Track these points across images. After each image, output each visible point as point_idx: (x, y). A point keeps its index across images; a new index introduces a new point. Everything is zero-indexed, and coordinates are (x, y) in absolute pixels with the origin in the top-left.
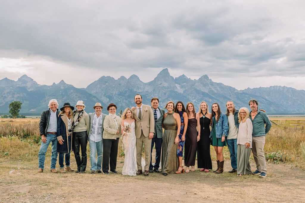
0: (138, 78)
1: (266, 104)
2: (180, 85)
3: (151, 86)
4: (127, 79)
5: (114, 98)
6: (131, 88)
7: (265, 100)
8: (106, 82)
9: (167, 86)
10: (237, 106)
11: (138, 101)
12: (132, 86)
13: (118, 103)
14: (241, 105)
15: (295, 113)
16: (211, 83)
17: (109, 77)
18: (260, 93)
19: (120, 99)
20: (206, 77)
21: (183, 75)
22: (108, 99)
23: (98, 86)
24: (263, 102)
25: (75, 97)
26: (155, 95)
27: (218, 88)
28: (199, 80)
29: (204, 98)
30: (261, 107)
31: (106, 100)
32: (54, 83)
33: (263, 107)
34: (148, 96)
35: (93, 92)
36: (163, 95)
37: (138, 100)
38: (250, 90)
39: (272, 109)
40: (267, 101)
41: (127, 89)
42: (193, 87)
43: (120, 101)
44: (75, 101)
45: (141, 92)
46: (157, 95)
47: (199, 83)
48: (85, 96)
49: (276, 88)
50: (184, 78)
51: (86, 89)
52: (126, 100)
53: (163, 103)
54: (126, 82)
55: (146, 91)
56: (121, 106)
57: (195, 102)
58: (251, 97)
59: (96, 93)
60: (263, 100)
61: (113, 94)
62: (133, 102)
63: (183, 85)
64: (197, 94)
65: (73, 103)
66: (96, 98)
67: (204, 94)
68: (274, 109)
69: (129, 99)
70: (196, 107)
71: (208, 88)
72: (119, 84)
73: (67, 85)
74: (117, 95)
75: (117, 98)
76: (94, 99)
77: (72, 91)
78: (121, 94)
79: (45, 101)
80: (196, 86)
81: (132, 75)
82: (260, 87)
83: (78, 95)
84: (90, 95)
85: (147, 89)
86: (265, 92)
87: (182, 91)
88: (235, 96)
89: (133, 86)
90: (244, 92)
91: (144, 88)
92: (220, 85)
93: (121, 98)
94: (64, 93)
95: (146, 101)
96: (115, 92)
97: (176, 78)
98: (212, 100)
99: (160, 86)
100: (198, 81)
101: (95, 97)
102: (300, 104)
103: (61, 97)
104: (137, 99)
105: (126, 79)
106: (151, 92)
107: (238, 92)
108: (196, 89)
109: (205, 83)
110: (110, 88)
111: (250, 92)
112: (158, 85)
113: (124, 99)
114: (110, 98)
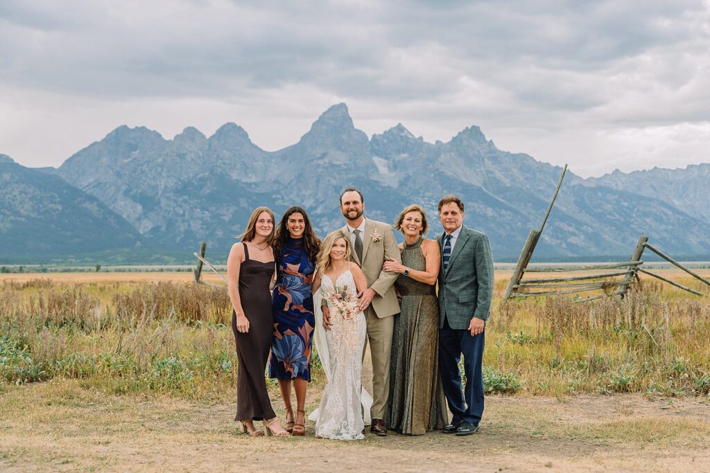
0: (245, 135)
1: (673, 225)
2: (387, 158)
3: (290, 162)
4: (208, 137)
5: (163, 204)
6: (220, 170)
7: (670, 213)
8: (133, 148)
9: (345, 164)
10: (577, 232)
11: (352, 210)
12: (224, 164)
13: (176, 221)
14: (591, 227)
16: (491, 153)
17: (143, 130)
18: (655, 189)
19: (181, 206)
20: (474, 132)
21: (400, 128)
22: (140, 207)
23: (105, 160)
24: (664, 217)
25: (18, 197)
26: (303, 192)
27: (515, 171)
28: (451, 143)
31: (131, 211)
33: (665, 235)
34: (278, 196)
35: (85, 182)
36: (330, 192)
37: (352, 206)
38: (623, 179)
39: (693, 240)
40: (677, 216)
41: (206, 174)
42: (431, 166)
43: (184, 215)
44: (19, 212)
45: (256, 184)
46: (309, 192)
47: (453, 154)
48: (57, 196)
50: (402, 137)
51: (60, 169)
52: (203, 209)
53: (330, 220)
54: (202, 150)
55: (273, 179)
58: (625, 201)
59: (96, 186)
60: (666, 210)
61: (155, 188)
62: (226, 219)
63: (397, 159)
65: (12, 218)
66: (95, 203)
68: (701, 243)
69: (214, 209)
71: (481, 171)
72: (179, 156)
74: (172, 194)
75: (172, 203)
76: (88, 205)
77: (6, 177)
78: (184, 189)
80: (442, 164)
81: (224, 126)
82: (656, 168)
83: (31, 191)
84: (75, 192)
85: (275, 171)
86: (671, 183)
87: (397, 180)
88: (573, 199)
89: (227, 162)
90: (603, 184)
91: (266, 171)
92: (522, 161)
93: (185, 201)
96: (165, 182)
97: (374, 136)
98: (497, 212)
99: (321, 162)
100: (448, 146)
101: (92, 199)
104: (348, 203)
105: (204, 136)
106: (289, 184)
107: (581, 185)
108: (443, 172)
109: (471, 154)
110: (145, 167)
111: (620, 183)
112: (312, 160)
113: (196, 208)
114: (148, 202)
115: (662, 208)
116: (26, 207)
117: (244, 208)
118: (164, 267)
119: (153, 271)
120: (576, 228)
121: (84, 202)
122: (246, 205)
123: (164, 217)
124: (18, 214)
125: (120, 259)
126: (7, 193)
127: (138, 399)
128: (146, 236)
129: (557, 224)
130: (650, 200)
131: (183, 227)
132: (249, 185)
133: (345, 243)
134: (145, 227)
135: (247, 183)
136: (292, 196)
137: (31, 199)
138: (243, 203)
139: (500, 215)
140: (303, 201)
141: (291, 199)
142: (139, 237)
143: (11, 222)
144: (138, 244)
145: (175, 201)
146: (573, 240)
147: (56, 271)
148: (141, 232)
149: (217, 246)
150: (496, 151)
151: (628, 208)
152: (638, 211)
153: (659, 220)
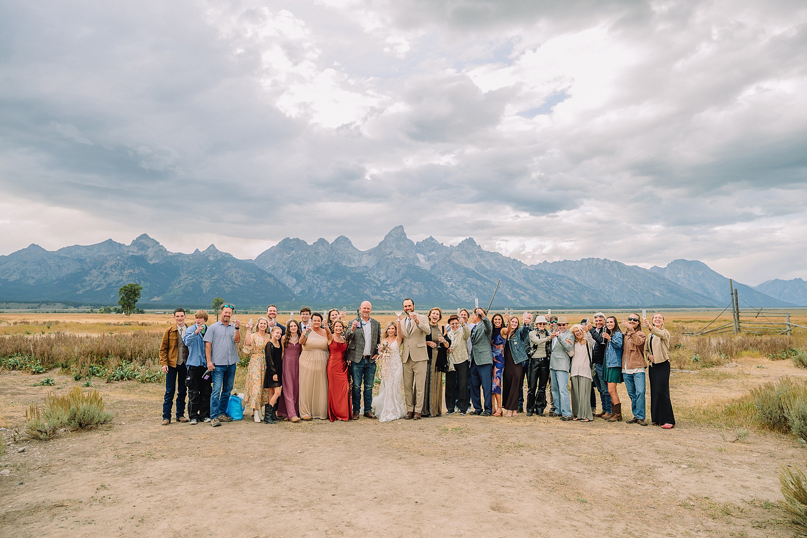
0: (350, 242)
1: (575, 290)
2: (424, 254)
3: (373, 257)
4: (330, 243)
5: (306, 279)
6: (336, 260)
7: (573, 284)
8: (292, 249)
9: (402, 258)
10: (525, 294)
12: (338, 257)
13: (313, 287)
14: (532, 291)
15: (624, 305)
16: (479, 252)
17: (297, 240)
18: (565, 271)
19: (316, 280)
20: (471, 241)
21: (431, 239)
22: (295, 280)
23: (277, 255)
24: (570, 286)
25: (234, 275)
26: (380, 272)
27: (493, 262)
28: (458, 246)
29: (468, 278)
30: (567, 295)
31: (290, 282)
32: (197, 249)
33: (571, 295)
34: (367, 274)
35: (268, 268)
38: (549, 266)
39: (585, 298)
40: (577, 285)
41: (329, 263)
42: (448, 259)
43: (317, 284)
44: (234, 282)
45: (354, 268)
46: (383, 272)
47: (459, 252)
48: (253, 274)
49: (591, 262)
50: (432, 243)
51: (255, 261)
52: (328, 281)
54: (327, 250)
55: (364, 265)
56: (318, 293)
57: (452, 286)
58: (550, 277)
59: (273, 269)
60: (571, 282)
61: (303, 270)
62: (339, 286)
63: (429, 255)
64: (455, 272)
65: (231, 285)
66: (272, 278)
67: (468, 273)
68: (589, 300)
69: (333, 281)
70: (454, 295)
71: (474, 261)
72: (315, 253)
73: (221, 253)
74: (311, 273)
75: (311, 278)
76: (268, 279)
77: (229, 264)
78: (317, 270)
79: (180, 283)
80: (453, 257)
81: (339, 237)
82: (565, 260)
83: (240, 271)
84: (263, 272)
85: (365, 261)
86: (573, 268)
87: (429, 266)
88: (523, 276)
89: (340, 256)
90: (538, 268)
91: (361, 261)
92: (496, 255)
93: (318, 277)
94: (214, 268)
95: (365, 283)
96: (308, 267)
97: (417, 243)
99: (389, 256)
100: (457, 248)
101: (271, 276)
102: (633, 290)
103: (209, 276)
105: (328, 243)
106: (372, 268)
107: (527, 269)
108: (454, 262)
109: (469, 252)
110: (298, 259)
111: (547, 268)
112: (385, 256)
113: (324, 281)
115: (569, 281)
116: (238, 280)
117: (349, 280)
120: (524, 292)
121: (267, 277)
122: (350, 279)
123: (307, 285)
125: (284, 307)
126: (229, 273)
128: (298, 295)
129: (514, 289)
130: (563, 277)
131: (317, 291)
133: (394, 327)
134: (296, 291)
135: (350, 268)
136: (374, 275)
137: (241, 276)
138: (348, 278)
139: (484, 285)
140: (379, 277)
141: (373, 276)
142: (294, 296)
143: (231, 287)
144: (294, 299)
145: (313, 277)
146: (523, 298)
147: (252, 313)
148: (295, 293)
149: (334, 301)
150: (482, 251)
151: (551, 281)
152: (557, 282)
153: (567, 287)
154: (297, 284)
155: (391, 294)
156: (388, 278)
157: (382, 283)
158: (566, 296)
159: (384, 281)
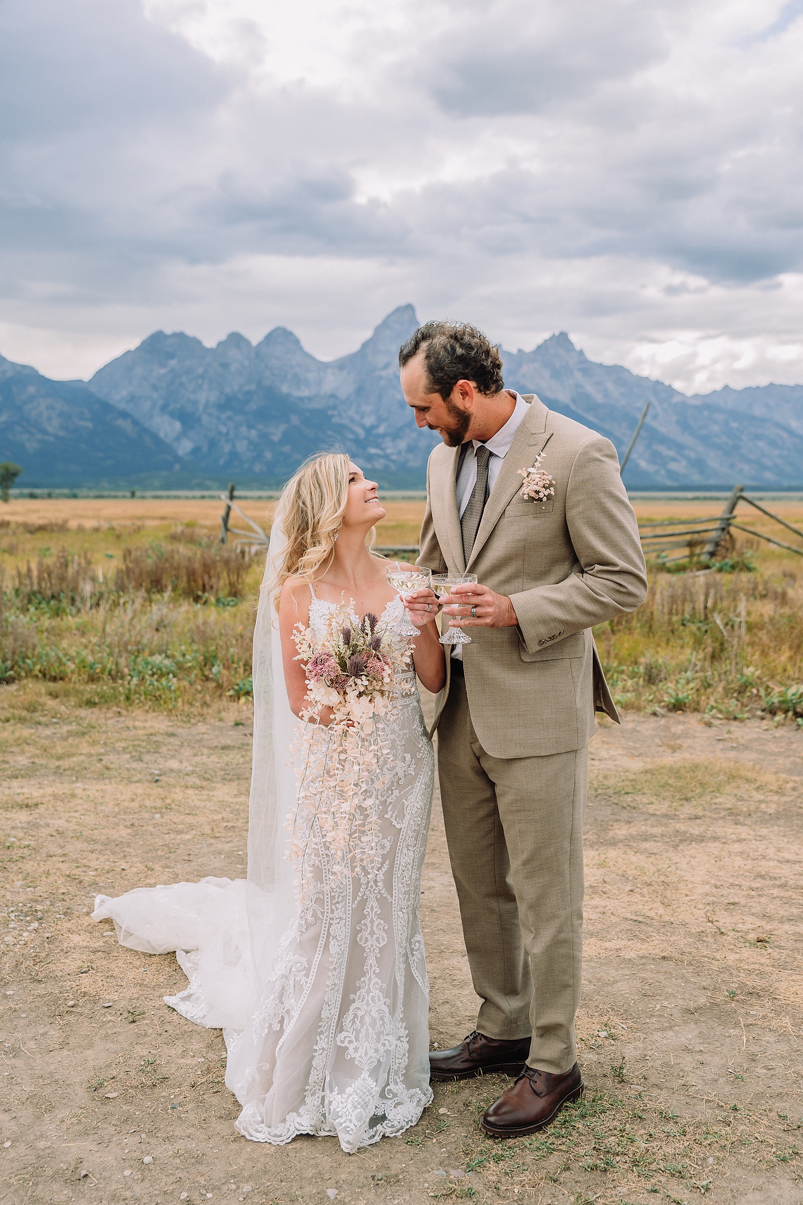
0: (297, 342)
1: (789, 449)
3: (348, 373)
4: (254, 344)
5: (204, 422)
6: (268, 382)
7: (785, 436)
8: (171, 356)
10: (679, 457)
12: (273, 374)
13: (220, 440)
14: (695, 451)
16: (581, 364)
17: (181, 336)
18: (769, 408)
19: (224, 424)
20: (562, 339)
22: (178, 425)
23: (139, 370)
24: (779, 440)
25: (45, 413)
26: (364, 408)
27: (610, 386)
28: (535, 352)
30: (771, 459)
31: (169, 429)
33: (779, 461)
34: (335, 413)
35: (118, 397)
38: (733, 396)
40: (794, 439)
41: (253, 387)
43: (227, 434)
44: (46, 429)
45: (310, 399)
46: (370, 408)
47: (537, 365)
48: (86, 411)
51: (90, 382)
52: (250, 427)
54: (248, 359)
55: (329, 393)
58: (735, 421)
59: (130, 401)
60: (782, 432)
65: (39, 436)
66: (129, 420)
69: (260, 426)
71: (569, 384)
72: (222, 366)
73: (13, 365)
74: (214, 410)
75: (214, 420)
76: (121, 422)
77: (32, 390)
78: (228, 404)
81: (274, 331)
82: (772, 384)
83: (58, 405)
84: (106, 407)
85: (332, 383)
86: (788, 402)
88: (675, 418)
89: (277, 372)
90: (711, 402)
91: (321, 383)
92: (617, 372)
93: (229, 418)
96: (205, 396)
99: (384, 373)
100: (532, 356)
101: (125, 415)
105: (248, 343)
106: (347, 398)
107: (684, 402)
109: (558, 365)
110: (184, 379)
111: (730, 401)
112: (374, 371)
113: (242, 425)
114: (188, 419)
115: (778, 430)
116: (53, 425)
117: (294, 425)
118: (206, 493)
119: (194, 498)
120: (677, 453)
121: (117, 418)
122: (298, 423)
123: (206, 436)
124: (45, 432)
125: (157, 483)
126: (32, 409)
127: (109, 715)
128: (186, 458)
129: (655, 447)
130: (765, 420)
131: (227, 448)
132: (301, 399)
134: (185, 447)
135: (299, 397)
136: (350, 413)
137: (59, 415)
138: (295, 420)
140: (362, 417)
141: (349, 416)
142: (178, 459)
143: (38, 441)
144: (177, 467)
145: (218, 418)
146: (673, 466)
147: (87, 497)
148: (180, 453)
150: (587, 361)
151: (738, 429)
152: (750, 432)
153: (773, 443)
154: (184, 434)
155: (386, 457)
156: (380, 420)
157: (369, 430)
158: (769, 463)
159: (373, 427)
